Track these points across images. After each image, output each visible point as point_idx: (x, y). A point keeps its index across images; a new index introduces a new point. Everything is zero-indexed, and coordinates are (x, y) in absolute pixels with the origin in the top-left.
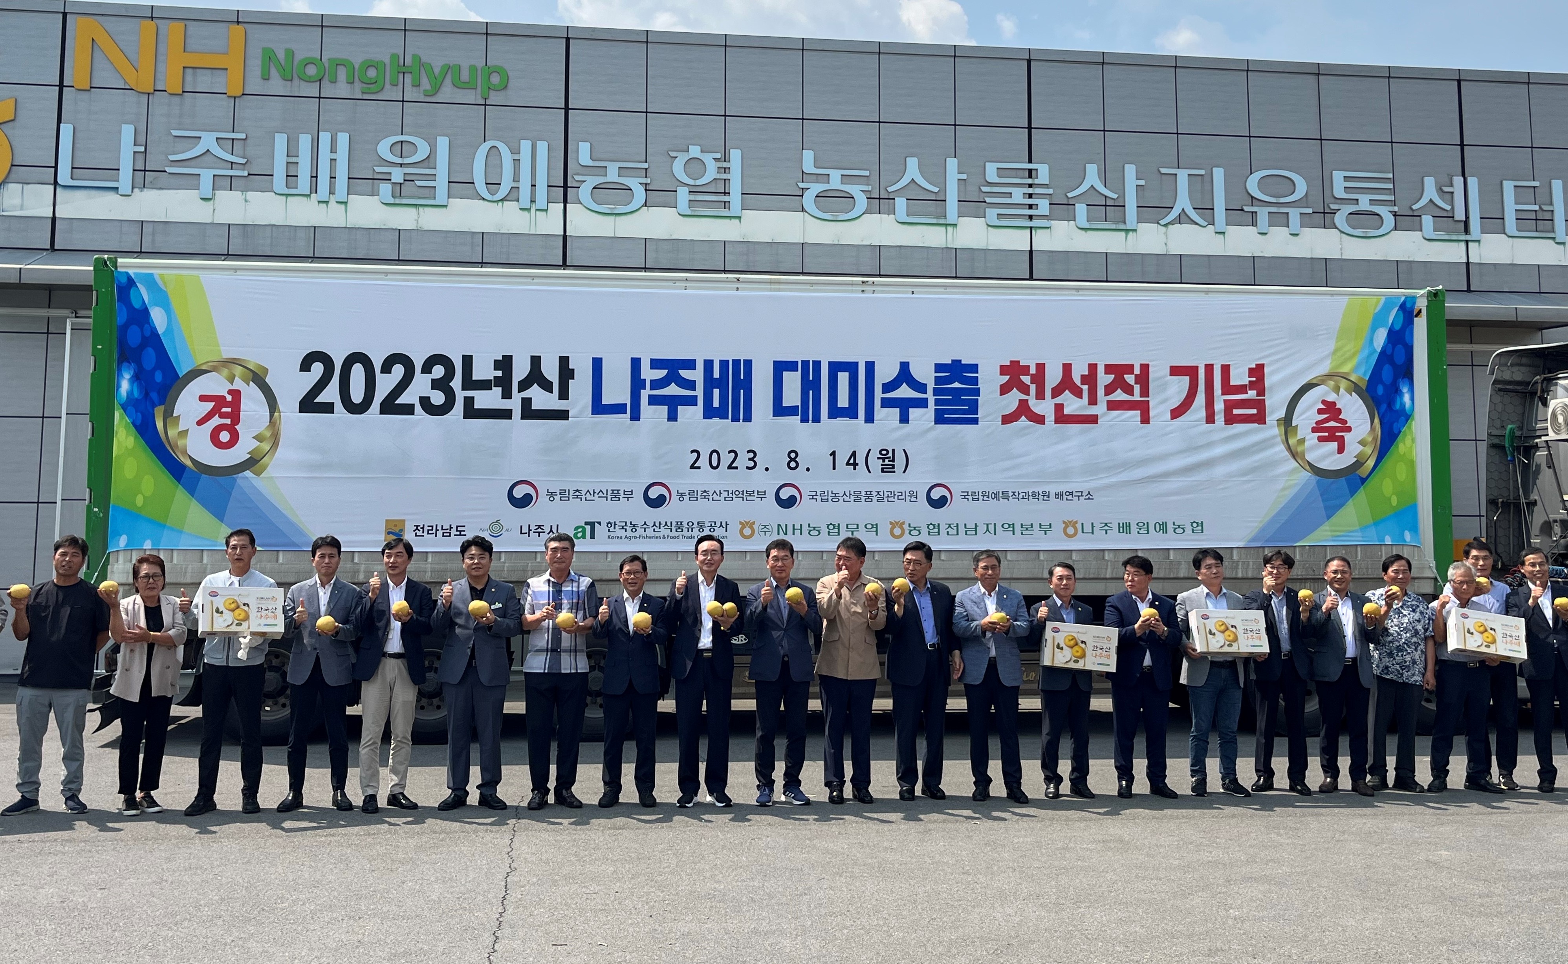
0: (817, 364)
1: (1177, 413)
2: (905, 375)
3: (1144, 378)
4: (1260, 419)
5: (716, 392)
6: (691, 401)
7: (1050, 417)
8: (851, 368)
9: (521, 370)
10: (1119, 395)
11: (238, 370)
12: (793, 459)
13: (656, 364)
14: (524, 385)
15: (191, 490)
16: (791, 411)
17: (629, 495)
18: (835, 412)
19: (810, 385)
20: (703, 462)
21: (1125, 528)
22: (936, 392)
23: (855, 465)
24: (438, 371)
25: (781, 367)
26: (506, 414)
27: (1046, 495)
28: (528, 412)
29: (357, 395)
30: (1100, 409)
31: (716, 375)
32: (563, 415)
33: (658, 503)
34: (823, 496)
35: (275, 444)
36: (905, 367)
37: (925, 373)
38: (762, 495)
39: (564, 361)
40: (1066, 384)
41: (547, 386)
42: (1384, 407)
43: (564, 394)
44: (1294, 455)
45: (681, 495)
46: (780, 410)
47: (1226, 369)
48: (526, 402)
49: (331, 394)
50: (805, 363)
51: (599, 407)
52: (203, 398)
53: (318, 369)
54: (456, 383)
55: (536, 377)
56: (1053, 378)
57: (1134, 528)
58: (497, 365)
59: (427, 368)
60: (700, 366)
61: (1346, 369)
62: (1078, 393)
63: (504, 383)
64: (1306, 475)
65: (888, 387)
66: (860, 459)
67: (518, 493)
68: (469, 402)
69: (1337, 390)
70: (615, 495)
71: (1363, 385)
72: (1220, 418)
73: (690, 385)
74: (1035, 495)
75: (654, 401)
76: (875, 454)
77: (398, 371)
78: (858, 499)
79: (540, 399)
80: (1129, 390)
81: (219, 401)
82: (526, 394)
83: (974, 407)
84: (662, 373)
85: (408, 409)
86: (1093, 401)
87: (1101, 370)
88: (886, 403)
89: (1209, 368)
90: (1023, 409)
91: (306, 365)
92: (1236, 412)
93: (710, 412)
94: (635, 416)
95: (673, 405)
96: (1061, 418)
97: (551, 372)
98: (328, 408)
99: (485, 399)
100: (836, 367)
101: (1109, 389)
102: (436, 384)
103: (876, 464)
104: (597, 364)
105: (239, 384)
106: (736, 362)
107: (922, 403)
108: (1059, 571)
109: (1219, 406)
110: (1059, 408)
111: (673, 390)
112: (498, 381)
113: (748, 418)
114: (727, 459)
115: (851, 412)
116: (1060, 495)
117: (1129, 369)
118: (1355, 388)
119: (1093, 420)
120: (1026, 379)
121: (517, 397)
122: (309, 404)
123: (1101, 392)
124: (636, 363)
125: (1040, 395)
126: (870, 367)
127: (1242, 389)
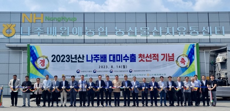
0: (115, 55)
1: (162, 60)
3: (158, 55)
4: (173, 60)
5: (102, 59)
6: (99, 60)
7: (145, 61)
8: (119, 55)
9: (78, 56)
10: (154, 58)
11: (44, 57)
12: (112, 67)
13: (94, 55)
14: (78, 58)
15: (39, 71)
16: (112, 61)
17: (91, 71)
18: (117, 61)
19: (114, 57)
20: (101, 67)
21: (155, 75)
22: (130, 58)
23: (120, 67)
24: (68, 57)
25: (110, 55)
26: (76, 62)
27: (145, 71)
28: (79, 62)
29: (58, 60)
30: (152, 60)
31: (102, 56)
32: (83, 62)
33: (95, 72)
34: (116, 71)
35: (49, 66)
36: (126, 55)
37: (129, 56)
38: (108, 71)
39: (83, 55)
40: (147, 56)
41: (81, 58)
42: (190, 59)
43: (83, 59)
45: (98, 71)
46: (110, 61)
47: (169, 54)
48: (79, 60)
50: (113, 55)
51: (87, 61)
52: (40, 60)
53: (54, 57)
54: (70, 58)
58: (75, 56)
60: (100, 55)
61: (185, 54)
62: (149, 58)
63: (76, 58)
64: (180, 68)
65: (124, 57)
67: (78, 71)
68: (72, 60)
69: (184, 56)
71: (187, 56)
72: (168, 60)
73: (99, 58)
74: (143, 71)
75: (94, 60)
76: (122, 66)
77: (63, 57)
78: (120, 72)
80: (156, 57)
81: (42, 61)
83: (135, 60)
85: (64, 61)
87: (152, 55)
88: (124, 59)
89: (166, 54)
90: (142, 60)
91: (52, 56)
92: (170, 60)
93: (101, 61)
94: (92, 62)
95: (97, 60)
96: (147, 61)
97: (81, 56)
98: (55, 61)
99: (74, 60)
100: (117, 55)
104: (87, 55)
105: (44, 59)
106: (104, 55)
107: (129, 59)
111: (97, 58)
113: (106, 62)
114: (104, 67)
115: (119, 61)
117: (156, 54)
118: (186, 56)
120: (142, 56)
121: (77, 60)
122: (53, 61)
123: (152, 57)
124: (92, 55)
125: (144, 58)
126: (122, 55)
127: (171, 57)
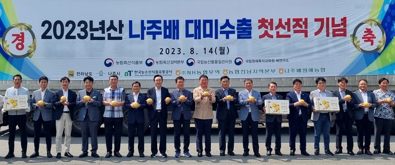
0: (199, 21)
1: (316, 34)
2: (227, 23)
3: (306, 22)
4: (345, 35)
5: (168, 30)
6: (160, 33)
7: (275, 36)
8: (210, 22)
9: (107, 25)
10: (298, 28)
11: (23, 26)
12: (192, 51)
13: (149, 22)
14: (108, 29)
15: (11, 63)
16: (191, 36)
17: (141, 62)
18: (205, 36)
19: (197, 27)
20: (164, 52)
21: (299, 70)
22: (238, 29)
23: (212, 52)
24: (83, 26)
25: (188, 22)
26: (103, 38)
27: (273, 61)
28: (110, 38)
29: (59, 34)
30: (291, 33)
31: (168, 25)
32: (120, 38)
33: (150, 65)
34: (202, 62)
35: (35, 49)
36: (227, 21)
37: (234, 23)
38: (182, 62)
39: (120, 22)
40: (280, 25)
41: (115, 29)
42: (387, 30)
43: (121, 32)
44: (356, 46)
45: (157, 62)
46: (188, 35)
47: (333, 19)
48: (109, 35)
49: (51, 33)
50: (196, 21)
51: (131, 36)
52: (13, 35)
53: (47, 26)
54: (88, 29)
55: (112, 27)
56: (276, 23)
57: (302, 70)
58: (100, 23)
59: (79, 25)
60: (162, 22)
61: (375, 18)
62: (284, 28)
63: (102, 29)
64: (360, 52)
65: (222, 28)
66: (214, 50)
67: (108, 62)
68: (92, 35)
69: (371, 25)
70: (137, 63)
71: (380, 23)
72: (331, 35)
73: (160, 28)
74: (270, 61)
75: (148, 33)
76: (218, 49)
77: (71, 26)
78: (213, 62)
79: (114, 34)
80: (301, 26)
81: (18, 36)
82: (109, 32)
83: (250, 33)
84: (150, 25)
85: (74, 37)
86: (289, 30)
87: (291, 20)
88: (222, 33)
89: (328, 19)
90: (266, 33)
91: (43, 25)
92: (336, 33)
93: (166, 37)
94: (143, 38)
95: (154, 35)
96: (279, 36)
97: (116, 25)
98: (50, 37)
99: (97, 34)
100: (205, 22)
101: (294, 27)
102: (82, 30)
103: (218, 52)
104: (131, 22)
105: (23, 31)
106: (174, 21)
107: (233, 32)
108: (272, 85)
109: (331, 31)
110: (278, 33)
111: (154, 30)
112: (101, 28)
113: (178, 38)
114: (171, 51)
115: (210, 36)
116: (277, 61)
117: (301, 20)
118: (378, 24)
119: (289, 36)
120: (267, 24)
121: (106, 33)
122: (44, 36)
123: (291, 27)
124: (142, 22)
125: (272, 29)
126: (216, 21)
127: (339, 25)
